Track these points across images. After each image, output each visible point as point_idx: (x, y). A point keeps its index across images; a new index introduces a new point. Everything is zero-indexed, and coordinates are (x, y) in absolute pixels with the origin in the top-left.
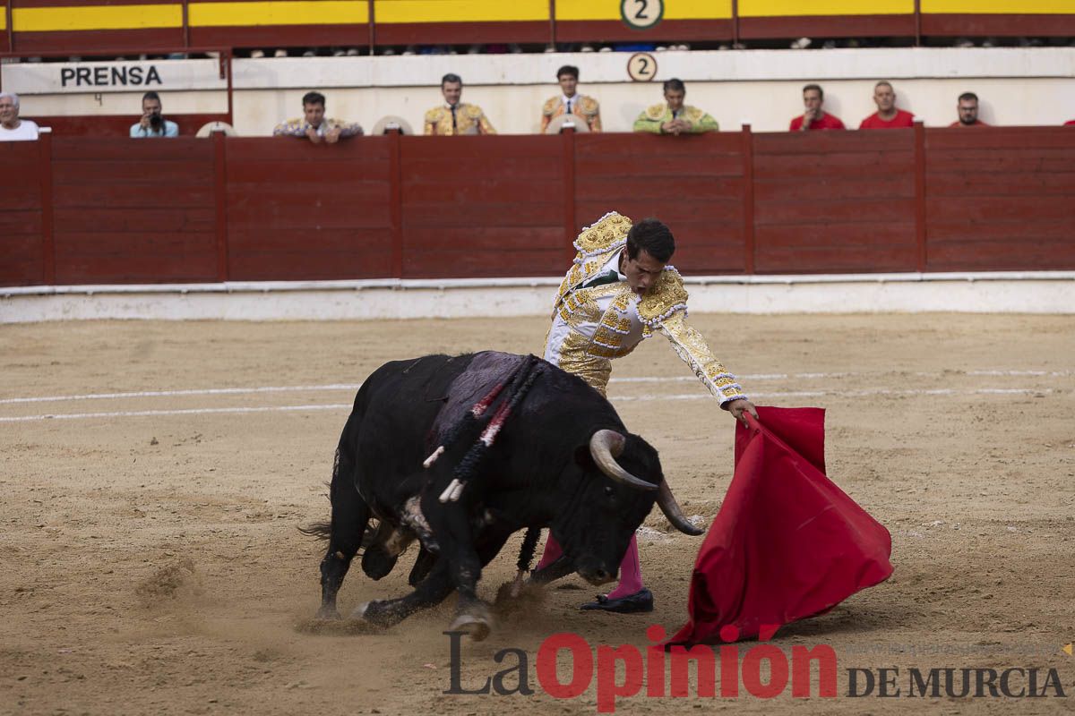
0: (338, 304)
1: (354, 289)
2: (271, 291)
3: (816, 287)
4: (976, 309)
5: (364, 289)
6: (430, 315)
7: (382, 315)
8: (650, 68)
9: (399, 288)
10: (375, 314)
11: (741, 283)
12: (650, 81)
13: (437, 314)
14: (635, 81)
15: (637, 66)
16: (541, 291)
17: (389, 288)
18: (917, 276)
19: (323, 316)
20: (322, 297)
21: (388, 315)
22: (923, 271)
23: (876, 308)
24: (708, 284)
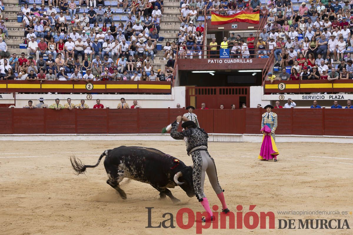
0: (34, 138)
1: (37, 135)
2: (22, 136)
3: (120, 136)
4: (148, 140)
5: (39, 135)
6: (51, 140)
7: (42, 140)
8: (91, 97)
9: (45, 135)
10: (41, 140)
11: (106, 135)
12: (91, 99)
13: (52, 140)
14: (88, 99)
15: (88, 97)
16: (71, 136)
17: (44, 135)
18: (137, 134)
19: (31, 140)
20: (31, 137)
21: (43, 140)
22: (138, 133)
23: (130, 140)
24: (100, 135)
